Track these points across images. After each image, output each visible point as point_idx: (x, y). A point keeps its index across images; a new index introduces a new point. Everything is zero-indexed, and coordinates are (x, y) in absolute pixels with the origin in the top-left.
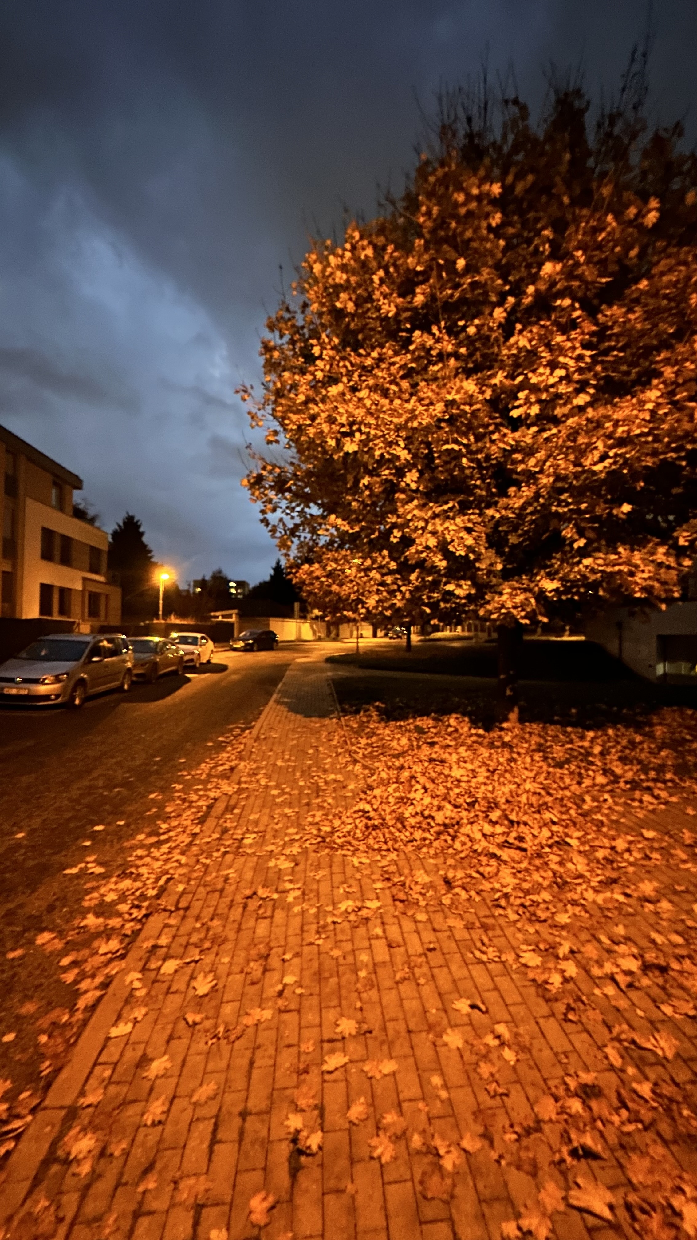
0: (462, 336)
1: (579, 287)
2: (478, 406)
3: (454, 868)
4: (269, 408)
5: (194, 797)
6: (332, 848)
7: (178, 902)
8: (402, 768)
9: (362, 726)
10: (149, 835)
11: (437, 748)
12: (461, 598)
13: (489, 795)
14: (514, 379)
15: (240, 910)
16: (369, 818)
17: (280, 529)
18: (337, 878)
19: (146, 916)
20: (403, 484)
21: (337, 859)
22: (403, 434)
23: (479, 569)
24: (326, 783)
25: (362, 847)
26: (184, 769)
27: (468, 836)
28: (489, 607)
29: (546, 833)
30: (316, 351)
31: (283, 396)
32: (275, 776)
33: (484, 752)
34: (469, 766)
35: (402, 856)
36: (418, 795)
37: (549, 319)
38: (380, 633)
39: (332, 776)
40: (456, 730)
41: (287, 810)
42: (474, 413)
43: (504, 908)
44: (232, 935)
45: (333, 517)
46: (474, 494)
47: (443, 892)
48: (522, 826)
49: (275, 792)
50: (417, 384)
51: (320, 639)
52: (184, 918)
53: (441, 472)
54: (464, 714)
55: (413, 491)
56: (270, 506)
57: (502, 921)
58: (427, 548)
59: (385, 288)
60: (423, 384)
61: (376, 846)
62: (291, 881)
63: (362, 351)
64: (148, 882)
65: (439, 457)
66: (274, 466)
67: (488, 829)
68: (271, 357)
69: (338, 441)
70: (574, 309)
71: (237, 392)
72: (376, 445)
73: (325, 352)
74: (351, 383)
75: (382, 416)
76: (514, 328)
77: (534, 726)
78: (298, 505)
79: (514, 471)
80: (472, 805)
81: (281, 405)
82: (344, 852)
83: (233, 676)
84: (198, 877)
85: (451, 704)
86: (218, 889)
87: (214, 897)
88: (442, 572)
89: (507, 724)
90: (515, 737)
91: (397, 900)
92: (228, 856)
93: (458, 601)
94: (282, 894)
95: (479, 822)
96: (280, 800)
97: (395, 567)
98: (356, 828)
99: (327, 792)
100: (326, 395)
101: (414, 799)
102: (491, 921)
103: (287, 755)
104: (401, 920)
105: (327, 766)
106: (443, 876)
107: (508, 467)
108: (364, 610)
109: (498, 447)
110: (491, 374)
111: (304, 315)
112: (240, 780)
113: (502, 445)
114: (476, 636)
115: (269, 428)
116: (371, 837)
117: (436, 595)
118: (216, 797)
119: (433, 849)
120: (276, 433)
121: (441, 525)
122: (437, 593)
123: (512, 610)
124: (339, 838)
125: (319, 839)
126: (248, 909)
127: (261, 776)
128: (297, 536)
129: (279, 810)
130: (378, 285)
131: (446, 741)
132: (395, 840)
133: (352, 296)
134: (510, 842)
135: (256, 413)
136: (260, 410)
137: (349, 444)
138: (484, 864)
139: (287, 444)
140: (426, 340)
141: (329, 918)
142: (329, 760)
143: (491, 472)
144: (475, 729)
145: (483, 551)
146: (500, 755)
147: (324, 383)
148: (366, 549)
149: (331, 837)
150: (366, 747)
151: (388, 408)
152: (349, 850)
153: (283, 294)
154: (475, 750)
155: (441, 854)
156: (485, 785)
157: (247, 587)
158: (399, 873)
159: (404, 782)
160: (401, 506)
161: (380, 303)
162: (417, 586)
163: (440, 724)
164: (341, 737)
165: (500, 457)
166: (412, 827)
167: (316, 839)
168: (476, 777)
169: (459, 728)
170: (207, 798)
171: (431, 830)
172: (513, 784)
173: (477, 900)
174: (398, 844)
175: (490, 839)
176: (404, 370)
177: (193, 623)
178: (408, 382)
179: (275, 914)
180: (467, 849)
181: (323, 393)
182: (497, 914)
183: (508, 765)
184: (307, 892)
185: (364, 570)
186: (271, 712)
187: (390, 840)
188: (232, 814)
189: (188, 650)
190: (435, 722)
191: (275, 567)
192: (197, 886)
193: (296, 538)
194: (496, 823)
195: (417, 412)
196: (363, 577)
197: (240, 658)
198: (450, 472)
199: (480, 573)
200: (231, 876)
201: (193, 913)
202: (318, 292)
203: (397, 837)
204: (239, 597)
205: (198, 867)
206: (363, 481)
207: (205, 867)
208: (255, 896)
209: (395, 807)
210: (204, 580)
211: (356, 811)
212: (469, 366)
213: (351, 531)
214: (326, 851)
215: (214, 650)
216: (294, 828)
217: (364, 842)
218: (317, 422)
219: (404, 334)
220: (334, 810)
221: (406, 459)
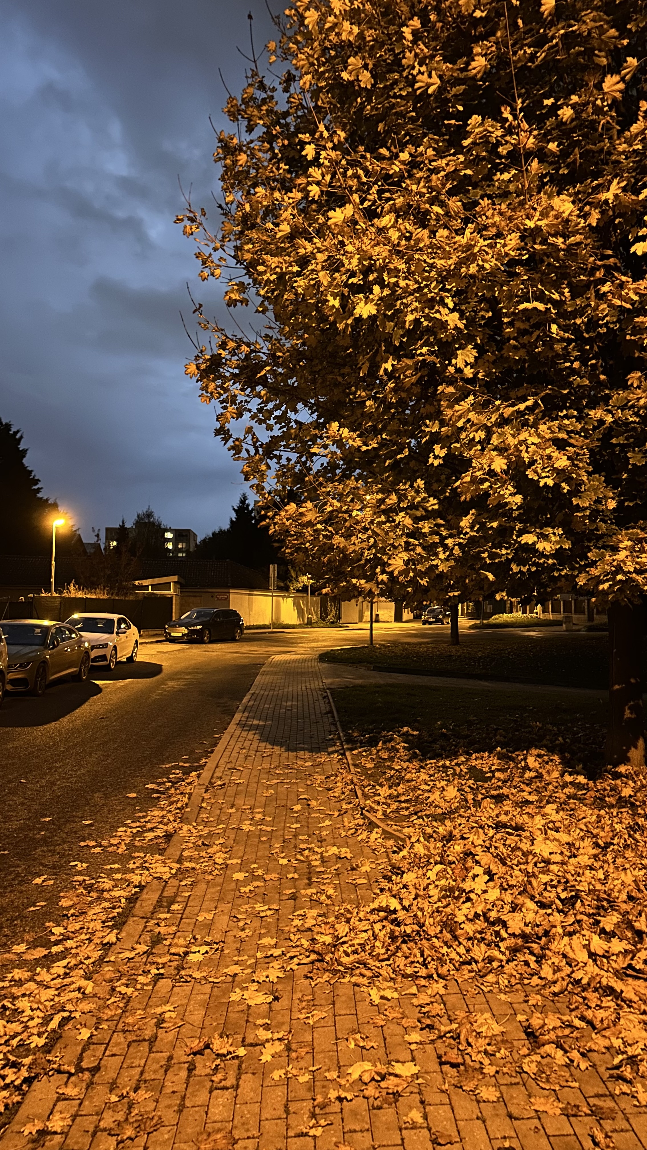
0: (550, 123)
2: (579, 238)
3: (543, 1010)
4: (230, 248)
5: (107, 884)
6: (336, 972)
7: (80, 1059)
8: (449, 838)
9: (380, 765)
10: (33, 945)
11: (507, 806)
12: (547, 557)
13: (599, 887)
15: (184, 1074)
16: (397, 923)
17: (248, 446)
18: (345, 1023)
19: (29, 1081)
20: (451, 369)
21: (344, 991)
22: (452, 286)
23: (578, 508)
24: (323, 860)
25: (386, 971)
26: (90, 837)
27: (565, 956)
28: (595, 572)
30: (309, 151)
31: (253, 226)
32: (239, 849)
33: (588, 814)
34: (565, 838)
35: (453, 988)
36: (479, 884)
38: (407, 615)
39: (334, 850)
40: (540, 776)
41: (259, 907)
42: (571, 250)
43: (629, 1082)
44: (170, 1116)
45: (335, 425)
46: (569, 385)
47: (525, 1051)
49: (239, 876)
50: (476, 203)
51: (310, 624)
52: (90, 1085)
53: (515, 347)
54: (551, 750)
55: (468, 381)
56: (232, 409)
57: (626, 1104)
58: (491, 473)
59: (422, 47)
60: (485, 202)
61: (409, 971)
62: (267, 1027)
63: (384, 151)
64: (31, 1024)
65: (511, 324)
66: (239, 343)
67: (598, 944)
68: (235, 163)
69: (345, 300)
71: (179, 220)
72: (407, 306)
73: (323, 154)
74: (366, 204)
75: (417, 256)
76: (639, 109)
78: (277, 407)
80: (570, 902)
81: (251, 240)
82: (354, 979)
83: (171, 683)
84: (113, 1016)
85: (530, 733)
86: (147, 1038)
87: (140, 1051)
88: (516, 514)
89: (626, 767)
90: (640, 790)
91: (445, 1063)
92: (162, 982)
93: (541, 561)
94: (252, 1048)
95: (583, 932)
96: (247, 889)
97: (436, 507)
98: (375, 938)
99: (326, 876)
100: (325, 224)
101: (472, 891)
102: (608, 1103)
103: (259, 813)
104: (454, 1097)
105: (324, 833)
106: (524, 1024)
107: (628, 337)
108: (384, 577)
109: (611, 306)
110: (598, 185)
111: (288, 94)
112: (181, 855)
113: (617, 302)
114: (568, 620)
115: (231, 280)
116: (399, 954)
117: (504, 551)
118: (143, 884)
119: (505, 976)
120: (242, 287)
121: (513, 436)
122: (507, 548)
123: (634, 575)
124: (347, 954)
125: (313, 957)
126: (197, 1072)
127: (215, 848)
128: (275, 456)
129: (247, 906)
130: (411, 42)
131: (522, 794)
132: (441, 961)
133: (368, 61)
134: (637, 967)
135: (210, 255)
136: (215, 249)
137: (362, 304)
138: (593, 1005)
139: (260, 306)
140: (490, 129)
141: (331, 1091)
142: (327, 823)
143: (598, 346)
144: (570, 775)
145: (585, 478)
146: (616, 820)
147: (320, 206)
148: (388, 477)
149: (333, 953)
150: (389, 801)
151: (428, 243)
152: (364, 976)
153: (255, 61)
154: (572, 810)
155: (519, 986)
156: (591, 869)
157: (191, 540)
158: (449, 1016)
159: (454, 863)
160: (448, 407)
161: (415, 72)
162: (472, 537)
163: (512, 765)
164: (347, 784)
165: (613, 323)
166: (469, 939)
167: (308, 957)
168: (575, 856)
169: (544, 772)
170: (128, 886)
171: (501, 944)
172: (640, 869)
173: (583, 1066)
174: (446, 968)
175: (602, 962)
176: (453, 180)
177: (106, 597)
178: (460, 201)
179: (241, 1082)
180: (563, 979)
181: (320, 221)
182: (617, 1092)
183: (630, 836)
184: (294, 1046)
185: (385, 512)
186: (232, 742)
187: (433, 960)
188: (168, 912)
189: (97, 640)
190: (502, 763)
191: (239, 507)
192: (111, 1032)
193: (275, 460)
194: (613, 934)
195: (476, 250)
196: (384, 523)
197: (182, 654)
198: (530, 347)
199: (580, 514)
200: (167, 1015)
201: (106, 1077)
202: (313, 56)
203: (443, 955)
204: (180, 555)
205: (113, 999)
206: (384, 366)
207: (125, 1001)
208: (208, 1051)
209: (440, 904)
210: (122, 527)
211: (374, 910)
212: (561, 172)
213: (364, 448)
214: (326, 976)
215: (140, 641)
216: (272, 938)
217: (388, 963)
218: (310, 268)
219: (453, 122)
220: (337, 908)
221: (456, 328)
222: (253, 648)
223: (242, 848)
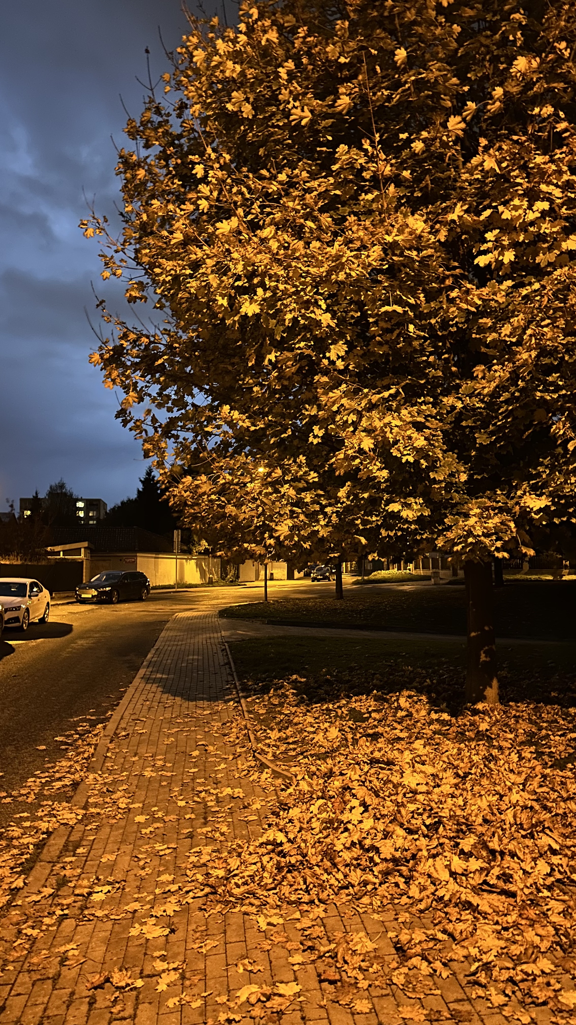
0: (405, 153)
1: (565, 90)
2: (430, 251)
3: (410, 926)
4: (130, 251)
5: (17, 832)
6: (227, 903)
8: (330, 774)
9: (272, 710)
11: (381, 743)
12: (410, 523)
13: (459, 812)
14: (479, 214)
15: (85, 1008)
16: (283, 854)
18: (235, 950)
20: (325, 362)
21: (235, 920)
22: (323, 290)
23: (434, 481)
24: (218, 801)
25: (272, 899)
27: (429, 876)
28: (450, 535)
29: (543, 867)
30: (199, 170)
31: (151, 233)
32: (141, 794)
33: (450, 747)
34: (429, 769)
35: (332, 911)
36: (355, 816)
37: (525, 133)
38: (298, 574)
39: (228, 791)
40: (410, 715)
41: (158, 847)
42: (423, 261)
43: (484, 986)
45: (226, 408)
46: (426, 376)
47: (394, 965)
48: (508, 858)
49: (141, 819)
50: (344, 219)
51: (211, 583)
53: (380, 343)
54: (420, 691)
55: (341, 372)
56: (133, 393)
57: (481, 1006)
58: (361, 451)
59: (296, 86)
60: (352, 218)
61: (293, 898)
62: (163, 958)
63: (264, 172)
65: (376, 323)
66: (139, 334)
67: (458, 864)
68: (134, 176)
69: (232, 300)
70: (559, 120)
72: (286, 306)
73: (211, 173)
74: (250, 217)
75: (293, 264)
76: (478, 144)
77: (522, 707)
79: (482, 342)
80: (434, 827)
81: (148, 246)
82: (244, 909)
83: (80, 642)
84: (19, 957)
85: (402, 676)
86: (51, 976)
87: (43, 989)
88: (383, 486)
89: (483, 705)
90: (495, 724)
91: (324, 981)
92: (67, 922)
93: (405, 527)
94: (149, 979)
95: (445, 854)
96: (148, 831)
97: (316, 480)
98: (263, 870)
99: (220, 815)
100: (214, 233)
101: (349, 822)
102: (467, 1007)
103: (160, 760)
104: (331, 1012)
105: (220, 776)
106: (394, 940)
107: (474, 336)
108: (272, 541)
109: (459, 309)
110: (446, 207)
111: (181, 120)
112: (87, 802)
113: (464, 306)
114: (436, 574)
115: (131, 279)
116: (284, 883)
117: (374, 518)
118: (51, 830)
119: (378, 897)
120: (141, 286)
121: (380, 419)
122: (377, 516)
123: (482, 538)
124: (238, 886)
125: (207, 890)
126: (96, 1006)
127: (119, 794)
128: (173, 436)
129: (147, 846)
130: (287, 81)
131: (394, 731)
132: (322, 887)
133: (249, 96)
134: (491, 883)
135: (112, 257)
136: (116, 251)
137: (247, 304)
138: (454, 919)
139: (158, 302)
140: (355, 157)
141: (221, 1014)
142: (223, 766)
143: (450, 343)
144: (436, 713)
145: (440, 456)
146: (474, 752)
147: (210, 217)
148: (274, 453)
149: (225, 886)
150: (278, 743)
151: (303, 253)
152: (252, 905)
153: (152, 90)
154: (437, 744)
155: (390, 906)
156: (453, 797)
157: (102, 508)
158: (328, 937)
159: (334, 797)
160: (324, 394)
161: (290, 106)
162: (348, 506)
163: (386, 705)
164: (241, 729)
165: (462, 323)
166: (347, 865)
167: (202, 890)
168: (439, 786)
169: (413, 711)
170: (36, 832)
171: (374, 869)
172: (494, 795)
173: (444, 975)
174: (326, 893)
175: (461, 879)
176: (324, 199)
177: (19, 562)
178: (331, 217)
179: (138, 1012)
180: (428, 897)
181: (210, 231)
182: (474, 996)
183: (485, 766)
184: (188, 975)
185: (272, 484)
186: (137, 695)
187: (314, 886)
188: (74, 856)
189: (11, 603)
190: (378, 704)
191: (146, 479)
192: (16, 972)
193: (173, 440)
194: (470, 854)
195: (344, 260)
196: (271, 494)
197: (91, 614)
198: (392, 344)
199: (437, 486)
200: (70, 953)
201: (11, 1016)
202: (201, 89)
203: (324, 881)
204: (91, 522)
205: (19, 941)
206: (269, 357)
207: (30, 942)
208: (108, 984)
209: (321, 835)
210: (36, 498)
211: (262, 844)
212: (415, 195)
213: (253, 428)
214: (219, 908)
215: (52, 603)
216: (170, 875)
217: (275, 891)
218: (201, 271)
219: (324, 149)
220: (230, 844)
221: (329, 326)
222: (158, 607)
223: (144, 793)
